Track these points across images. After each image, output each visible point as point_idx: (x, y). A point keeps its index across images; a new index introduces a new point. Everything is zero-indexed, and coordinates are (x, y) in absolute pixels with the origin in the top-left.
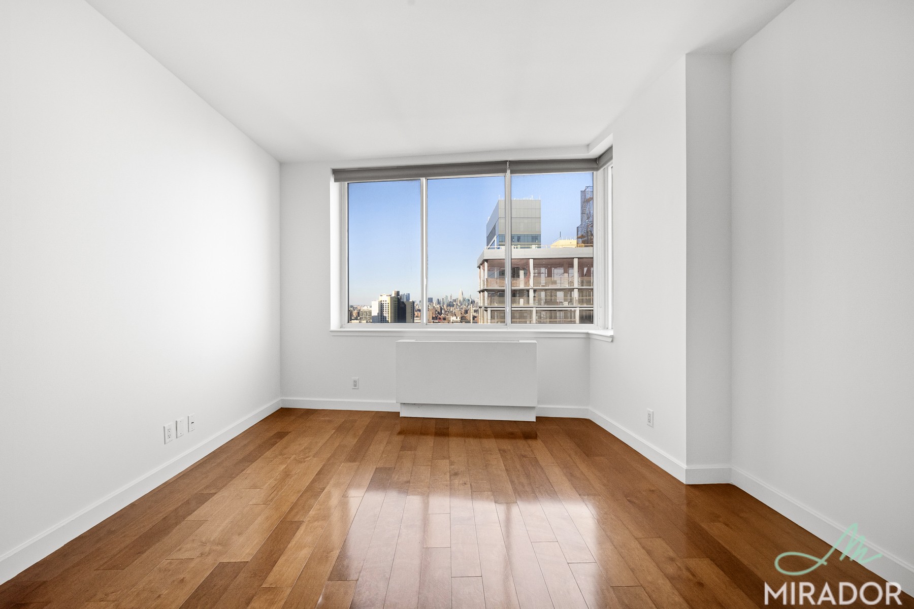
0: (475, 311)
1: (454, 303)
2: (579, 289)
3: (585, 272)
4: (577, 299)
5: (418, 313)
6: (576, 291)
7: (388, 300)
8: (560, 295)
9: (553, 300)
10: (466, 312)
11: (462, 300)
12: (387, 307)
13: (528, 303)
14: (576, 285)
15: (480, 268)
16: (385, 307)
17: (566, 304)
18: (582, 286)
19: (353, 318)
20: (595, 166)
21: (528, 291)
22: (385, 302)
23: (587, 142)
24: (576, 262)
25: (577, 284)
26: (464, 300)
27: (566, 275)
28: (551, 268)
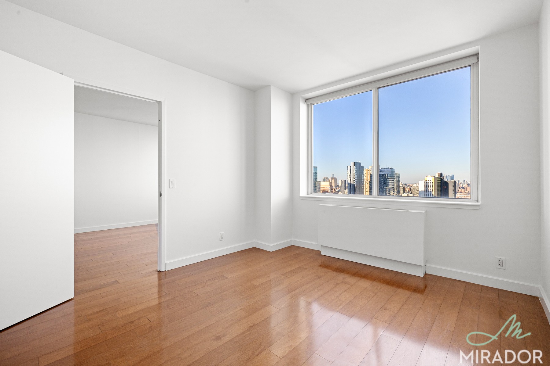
5: (461, 190)
7: (432, 180)
12: (431, 185)
16: (429, 185)
19: (405, 192)
22: (429, 182)
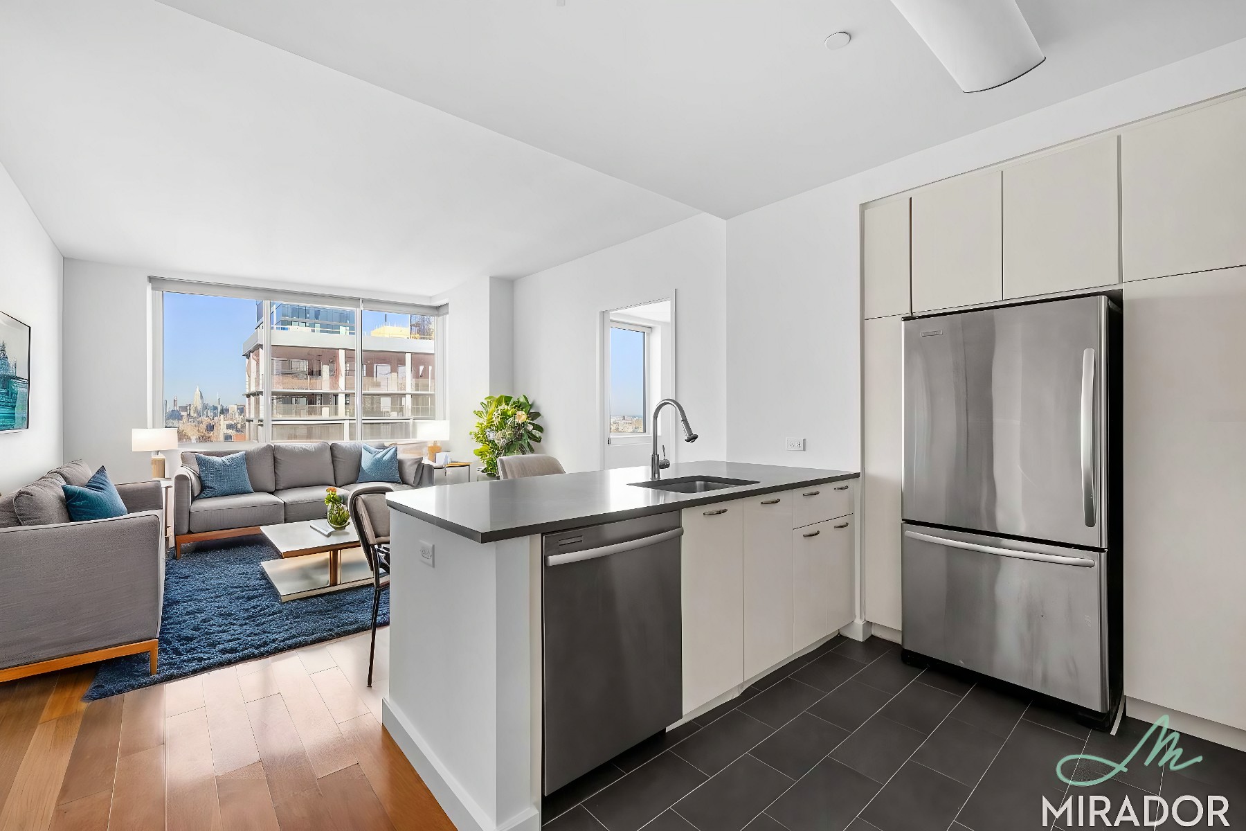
0: (229, 427)
1: (182, 413)
2: (412, 395)
3: (420, 373)
4: (410, 407)
6: (408, 398)
8: (386, 403)
9: (375, 410)
10: (211, 428)
11: (200, 407)
13: (336, 413)
14: (409, 389)
15: (248, 357)
17: (394, 415)
18: (417, 390)
20: (436, 313)
21: (336, 395)
23: (431, 295)
24: (408, 357)
25: (410, 387)
26: (205, 407)
27: (394, 374)
28: (372, 364)
